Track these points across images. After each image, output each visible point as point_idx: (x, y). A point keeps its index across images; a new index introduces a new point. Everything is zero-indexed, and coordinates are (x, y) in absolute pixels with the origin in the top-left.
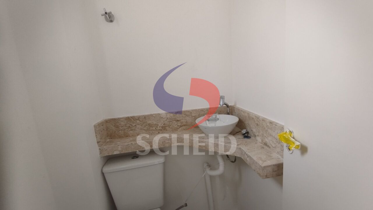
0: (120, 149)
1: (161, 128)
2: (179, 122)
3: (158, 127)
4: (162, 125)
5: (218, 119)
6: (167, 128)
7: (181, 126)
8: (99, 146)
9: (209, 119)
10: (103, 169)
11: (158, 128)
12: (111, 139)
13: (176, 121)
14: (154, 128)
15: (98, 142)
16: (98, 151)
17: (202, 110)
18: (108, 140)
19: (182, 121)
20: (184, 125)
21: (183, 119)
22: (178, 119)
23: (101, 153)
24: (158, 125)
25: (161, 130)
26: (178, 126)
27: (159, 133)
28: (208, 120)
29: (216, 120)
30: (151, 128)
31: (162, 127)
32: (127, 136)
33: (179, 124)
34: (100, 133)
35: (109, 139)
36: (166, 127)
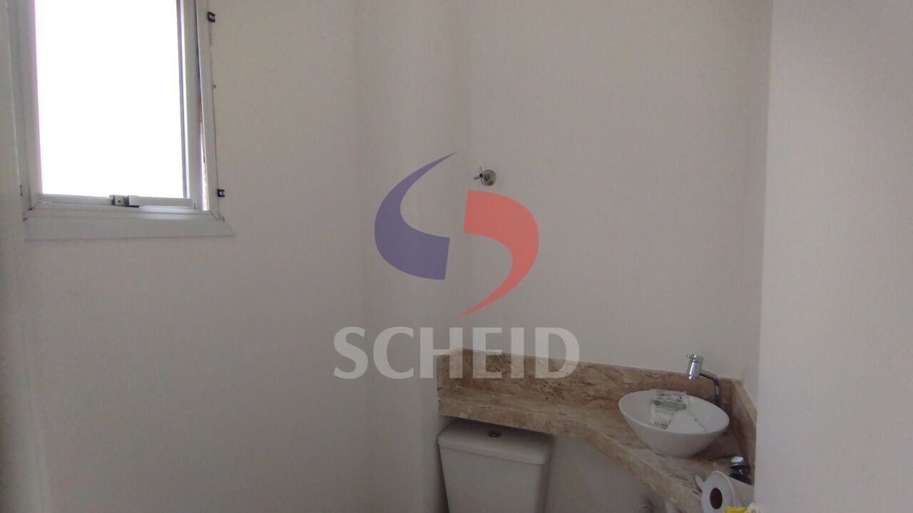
0: (470, 411)
1: (551, 391)
2: (592, 388)
3: (547, 386)
4: (555, 385)
5: (684, 407)
6: (565, 393)
7: (595, 398)
8: (439, 396)
9: (660, 400)
10: (440, 438)
11: (547, 389)
12: (463, 385)
13: (584, 384)
14: (538, 387)
15: (439, 389)
16: (437, 404)
17: (650, 374)
18: (458, 387)
19: (598, 387)
20: (603, 398)
21: (601, 384)
22: (590, 381)
23: (440, 408)
24: (547, 383)
25: (553, 395)
26: (588, 395)
27: (547, 398)
28: (657, 403)
29: (678, 406)
30: (533, 386)
31: (555, 389)
32: (488, 389)
33: (592, 393)
34: (443, 374)
35: (459, 385)
36: (563, 392)
